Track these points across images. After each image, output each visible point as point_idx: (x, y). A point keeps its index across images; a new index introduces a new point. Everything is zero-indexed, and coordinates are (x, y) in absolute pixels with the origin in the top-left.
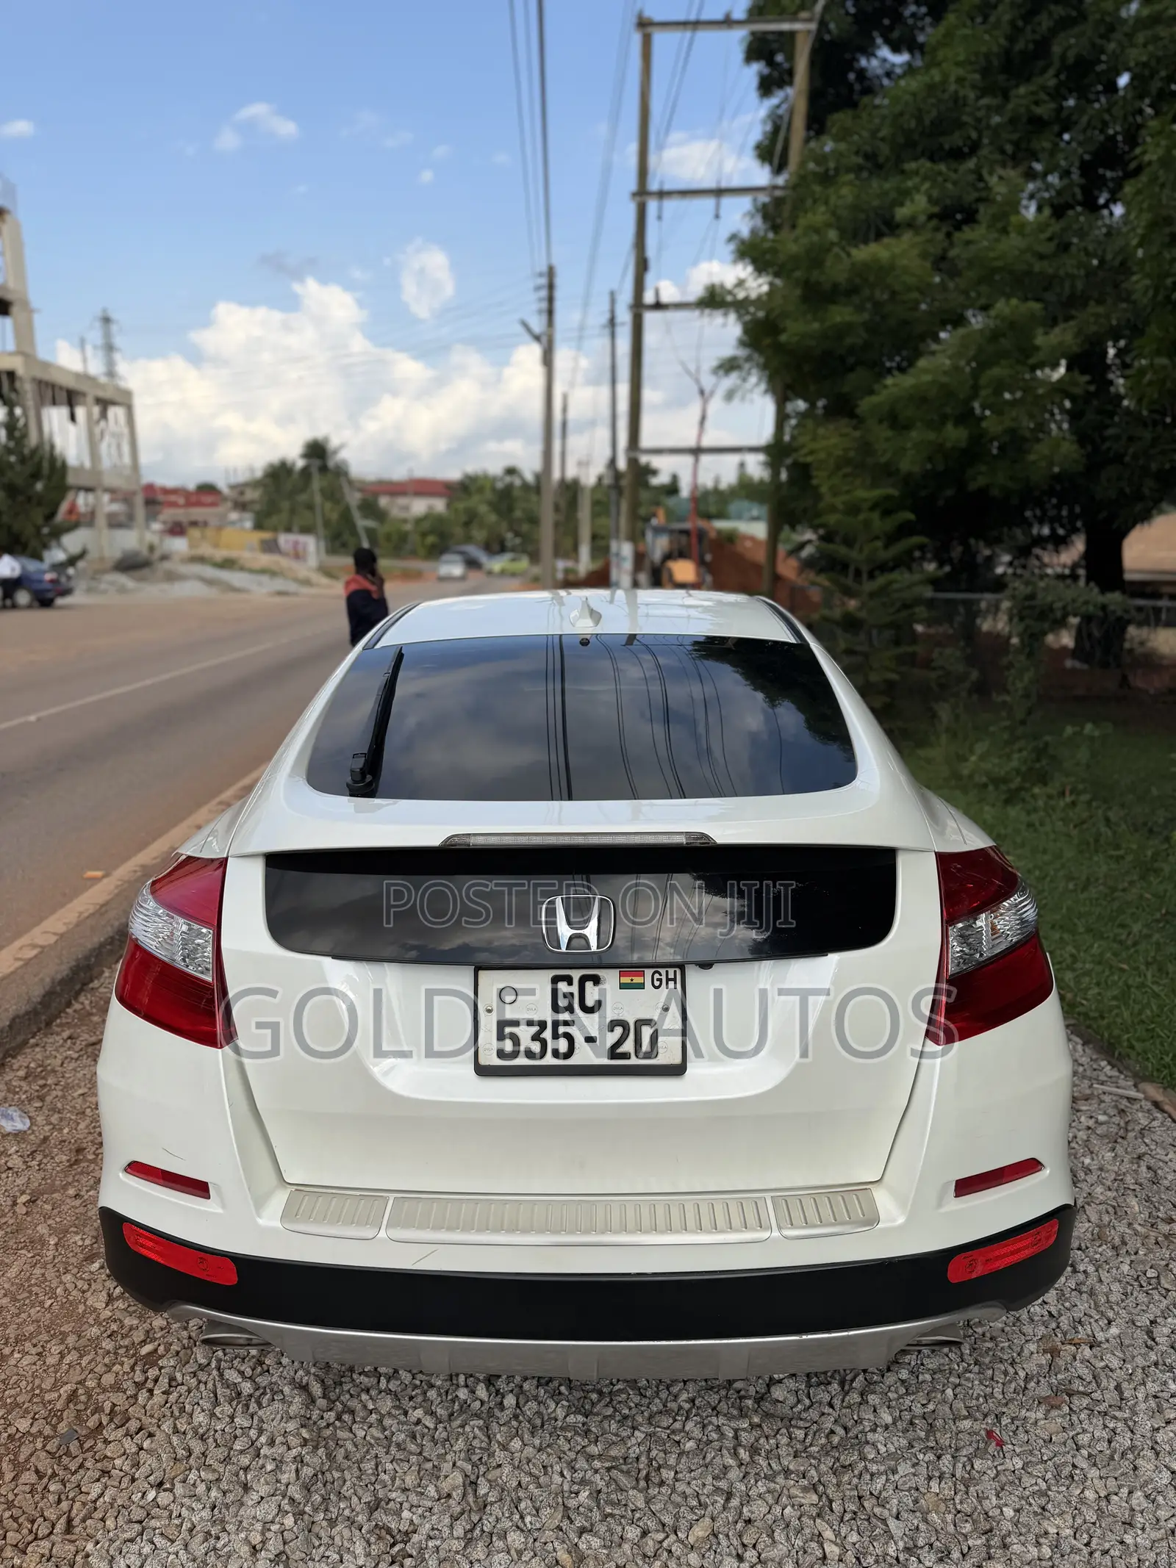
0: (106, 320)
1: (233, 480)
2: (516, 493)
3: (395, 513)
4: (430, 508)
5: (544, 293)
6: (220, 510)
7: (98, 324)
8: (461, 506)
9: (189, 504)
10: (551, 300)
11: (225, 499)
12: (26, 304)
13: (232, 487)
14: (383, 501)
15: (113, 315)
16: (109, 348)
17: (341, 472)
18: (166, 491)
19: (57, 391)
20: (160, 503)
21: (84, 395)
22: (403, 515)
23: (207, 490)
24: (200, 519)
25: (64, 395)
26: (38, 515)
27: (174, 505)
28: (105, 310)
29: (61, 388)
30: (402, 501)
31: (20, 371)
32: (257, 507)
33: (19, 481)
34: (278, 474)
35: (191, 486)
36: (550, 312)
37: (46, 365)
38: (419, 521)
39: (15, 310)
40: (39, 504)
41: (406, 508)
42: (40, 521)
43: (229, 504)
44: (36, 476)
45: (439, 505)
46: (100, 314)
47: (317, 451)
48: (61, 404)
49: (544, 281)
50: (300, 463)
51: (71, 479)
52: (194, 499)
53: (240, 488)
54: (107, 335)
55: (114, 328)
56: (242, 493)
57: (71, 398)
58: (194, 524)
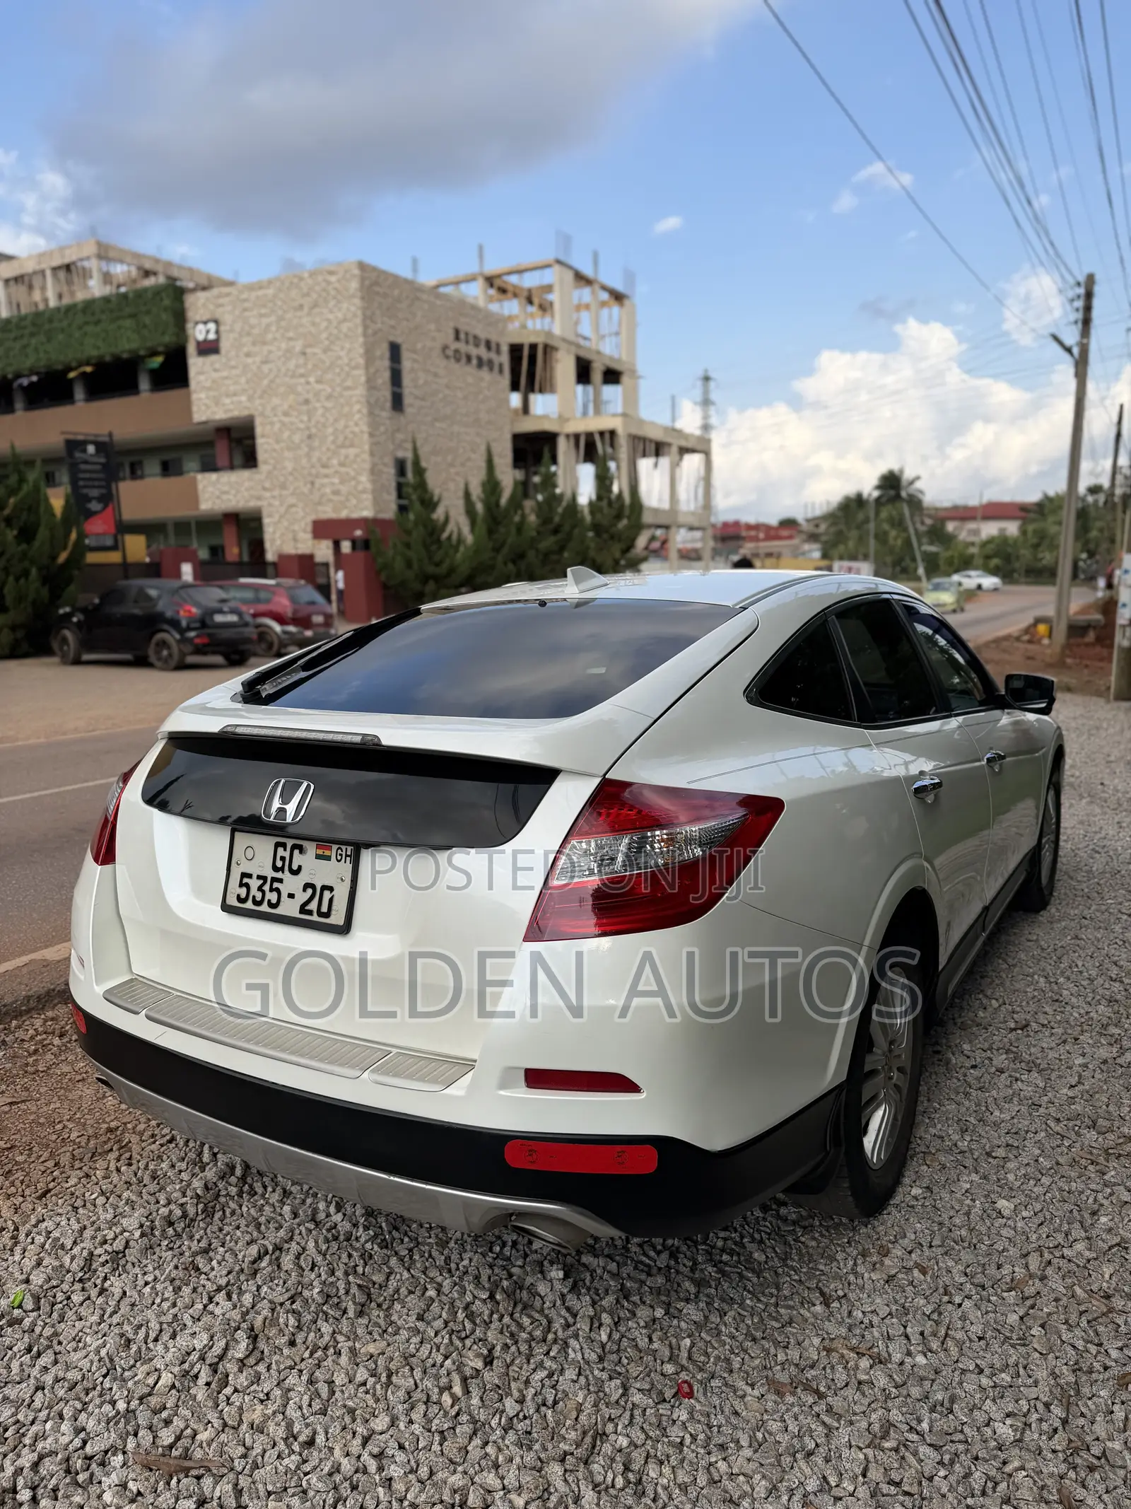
0: (707, 379)
1: (810, 515)
2: (1093, 513)
3: (963, 536)
4: (1002, 530)
5: (1080, 304)
6: (796, 541)
7: (699, 383)
8: (1030, 528)
9: (769, 538)
10: (1088, 309)
11: (801, 532)
12: (633, 373)
13: (808, 521)
14: (950, 527)
15: (712, 374)
16: (706, 402)
17: (915, 503)
18: (749, 527)
19: (647, 443)
20: (743, 539)
21: (669, 445)
22: (972, 539)
23: (789, 524)
24: (774, 550)
25: (653, 447)
26: (616, 550)
27: (756, 539)
28: (706, 371)
29: (651, 441)
30: (972, 525)
31: (621, 431)
32: (824, 538)
33: (605, 522)
34: (853, 506)
35: (773, 521)
36: (1086, 322)
37: (641, 422)
38: (984, 544)
39: (625, 379)
40: (620, 540)
41: (976, 532)
42: (617, 554)
43: (804, 537)
44: (619, 517)
45: (1012, 528)
46: (700, 373)
47: (891, 482)
48: (650, 456)
49: (1082, 291)
50: (876, 494)
51: (647, 518)
52: (772, 533)
53: (815, 521)
54: (706, 392)
55: (712, 384)
56: (817, 526)
57: (658, 449)
58: (769, 555)
